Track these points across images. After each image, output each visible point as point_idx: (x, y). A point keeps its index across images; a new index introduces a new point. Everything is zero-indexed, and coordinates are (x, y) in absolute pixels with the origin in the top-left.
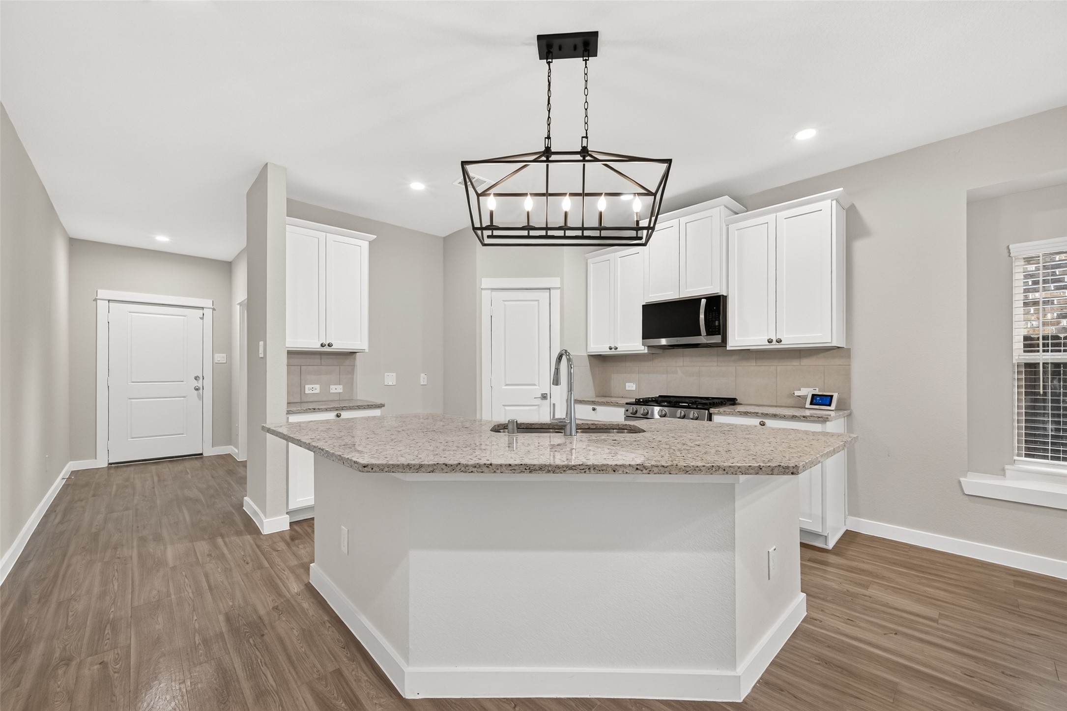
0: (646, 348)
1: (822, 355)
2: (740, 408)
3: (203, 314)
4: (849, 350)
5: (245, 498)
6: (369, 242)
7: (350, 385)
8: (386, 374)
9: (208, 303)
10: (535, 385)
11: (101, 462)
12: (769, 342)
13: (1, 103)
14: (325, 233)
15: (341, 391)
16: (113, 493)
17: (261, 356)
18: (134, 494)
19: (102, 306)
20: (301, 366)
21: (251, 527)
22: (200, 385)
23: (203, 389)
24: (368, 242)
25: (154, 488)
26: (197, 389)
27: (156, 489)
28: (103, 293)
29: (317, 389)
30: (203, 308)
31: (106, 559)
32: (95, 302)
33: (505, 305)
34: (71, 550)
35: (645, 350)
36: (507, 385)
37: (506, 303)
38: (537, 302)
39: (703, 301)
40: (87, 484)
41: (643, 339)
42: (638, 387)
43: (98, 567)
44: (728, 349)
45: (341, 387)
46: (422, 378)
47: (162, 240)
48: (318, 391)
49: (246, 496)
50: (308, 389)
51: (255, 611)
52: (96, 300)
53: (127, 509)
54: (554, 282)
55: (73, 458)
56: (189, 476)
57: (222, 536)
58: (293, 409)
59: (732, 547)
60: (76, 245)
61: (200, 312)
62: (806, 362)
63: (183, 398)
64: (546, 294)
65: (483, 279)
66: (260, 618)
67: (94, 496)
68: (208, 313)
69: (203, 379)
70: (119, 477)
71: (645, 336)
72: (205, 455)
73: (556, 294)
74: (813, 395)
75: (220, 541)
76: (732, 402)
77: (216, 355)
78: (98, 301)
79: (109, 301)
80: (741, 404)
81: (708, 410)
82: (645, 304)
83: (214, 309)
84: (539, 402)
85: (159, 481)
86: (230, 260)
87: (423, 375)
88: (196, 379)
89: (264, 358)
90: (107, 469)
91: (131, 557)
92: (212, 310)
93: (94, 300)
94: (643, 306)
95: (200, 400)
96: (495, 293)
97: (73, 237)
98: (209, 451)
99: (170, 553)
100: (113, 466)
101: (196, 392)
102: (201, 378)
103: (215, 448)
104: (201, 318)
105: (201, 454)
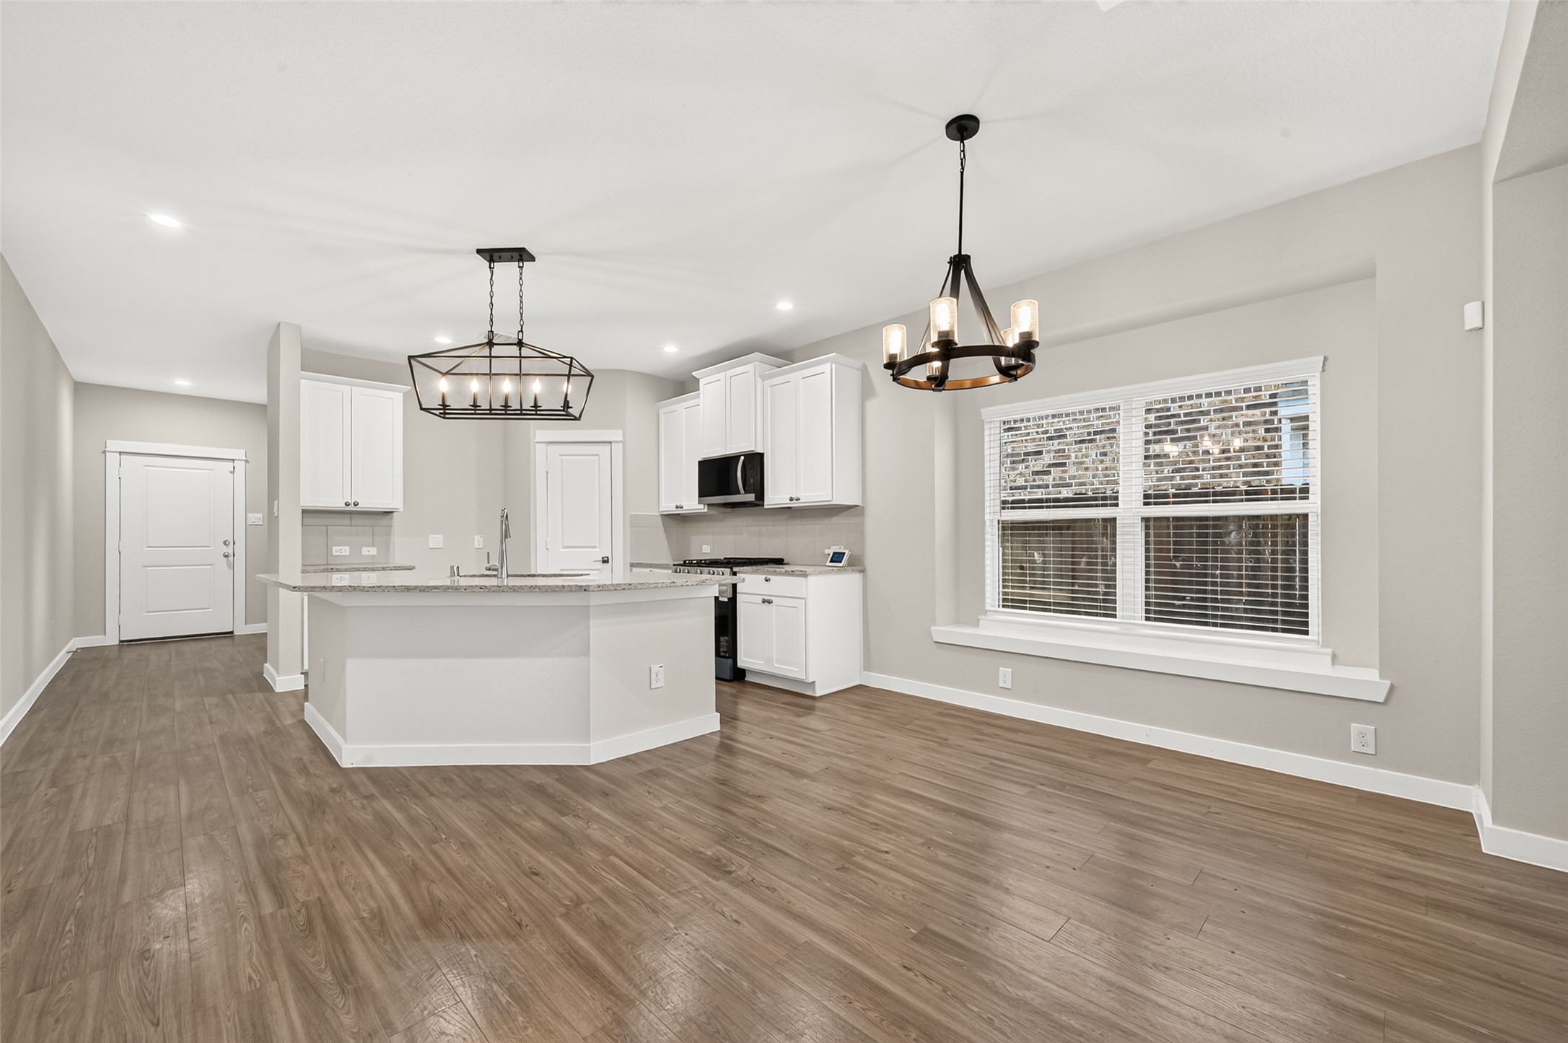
0: (706, 506)
1: (846, 513)
2: (787, 568)
3: (234, 467)
4: (863, 507)
5: (265, 664)
6: (404, 394)
7: (386, 547)
8: (430, 536)
9: (239, 454)
10: (595, 547)
11: (111, 639)
12: (791, 500)
13: (2, 255)
14: (350, 387)
15: (375, 553)
16: (124, 665)
17: (276, 515)
18: (147, 665)
19: (112, 459)
20: (327, 526)
21: (266, 687)
22: (230, 550)
23: (234, 556)
24: (402, 394)
25: (170, 661)
26: (226, 556)
27: (173, 662)
28: (112, 445)
29: (346, 550)
30: (233, 460)
31: (116, 708)
32: (104, 455)
33: (562, 460)
34: (82, 702)
35: (703, 509)
36: (564, 547)
37: (563, 457)
38: (597, 457)
39: (742, 458)
40: (96, 659)
41: (700, 496)
42: (712, 550)
43: (108, 713)
44: (765, 507)
45: (375, 549)
46: (476, 541)
47: (182, 384)
48: (347, 553)
49: (266, 662)
50: (336, 550)
52: (104, 452)
53: (137, 676)
54: (616, 435)
55: (77, 633)
56: (211, 651)
57: (233, 693)
58: (309, 568)
59: (587, 653)
60: (81, 390)
61: (230, 465)
62: (837, 520)
63: (209, 567)
64: (607, 447)
65: (537, 431)
66: (250, 736)
67: (102, 668)
68: (240, 466)
69: (234, 544)
70: (131, 654)
71: (702, 493)
72: (235, 634)
73: (618, 448)
74: (834, 553)
75: (230, 697)
76: (779, 562)
77: (250, 515)
78: (107, 453)
79: (120, 453)
80: (789, 564)
81: (732, 569)
82: (701, 460)
83: (247, 461)
84: (600, 565)
85: (178, 657)
87: (477, 538)
88: (225, 544)
89: (278, 517)
90: (117, 648)
92: (244, 463)
93: (103, 453)
94: (699, 462)
95: (229, 567)
96: (551, 447)
97: (78, 380)
98: (241, 629)
99: (178, 705)
100: (126, 644)
101: (225, 559)
102: (232, 543)
103: (248, 626)
104: (230, 472)
105: (232, 632)
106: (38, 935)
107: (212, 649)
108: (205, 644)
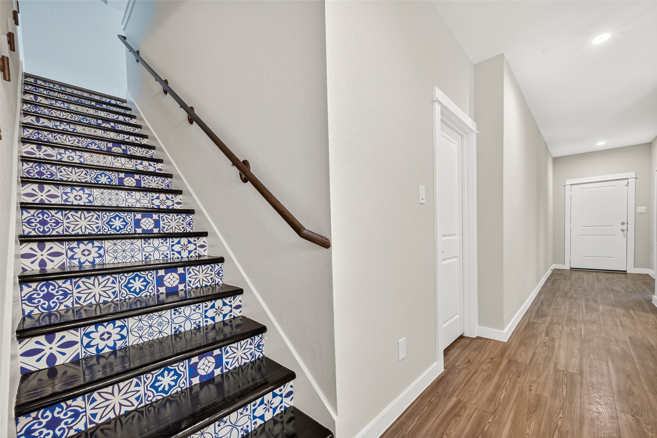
3: (628, 183)
5: (652, 296)
9: (632, 174)
11: (567, 267)
16: (573, 280)
18: (583, 282)
19: (568, 188)
22: (625, 227)
23: (627, 230)
26: (623, 230)
27: (595, 283)
28: (569, 182)
30: (628, 179)
31: (571, 302)
34: (557, 295)
40: (561, 275)
43: (568, 303)
47: (601, 144)
49: (654, 295)
51: (649, 342)
52: (565, 186)
53: (579, 287)
55: (555, 262)
56: (616, 280)
57: (634, 310)
60: (557, 160)
61: (625, 181)
63: (612, 236)
66: (651, 345)
67: (564, 279)
68: (632, 182)
69: (627, 224)
70: (576, 275)
72: (628, 272)
75: (631, 311)
77: (638, 208)
79: (571, 185)
83: (636, 178)
85: (597, 279)
86: (650, 141)
88: (622, 224)
90: (569, 271)
91: (582, 304)
92: (635, 179)
95: (624, 237)
97: (554, 157)
98: (631, 270)
99: (601, 308)
100: (573, 269)
101: (622, 232)
102: (626, 223)
103: (635, 269)
104: (626, 185)
105: (626, 271)
106: (542, 429)
107: (615, 279)
108: (610, 276)
